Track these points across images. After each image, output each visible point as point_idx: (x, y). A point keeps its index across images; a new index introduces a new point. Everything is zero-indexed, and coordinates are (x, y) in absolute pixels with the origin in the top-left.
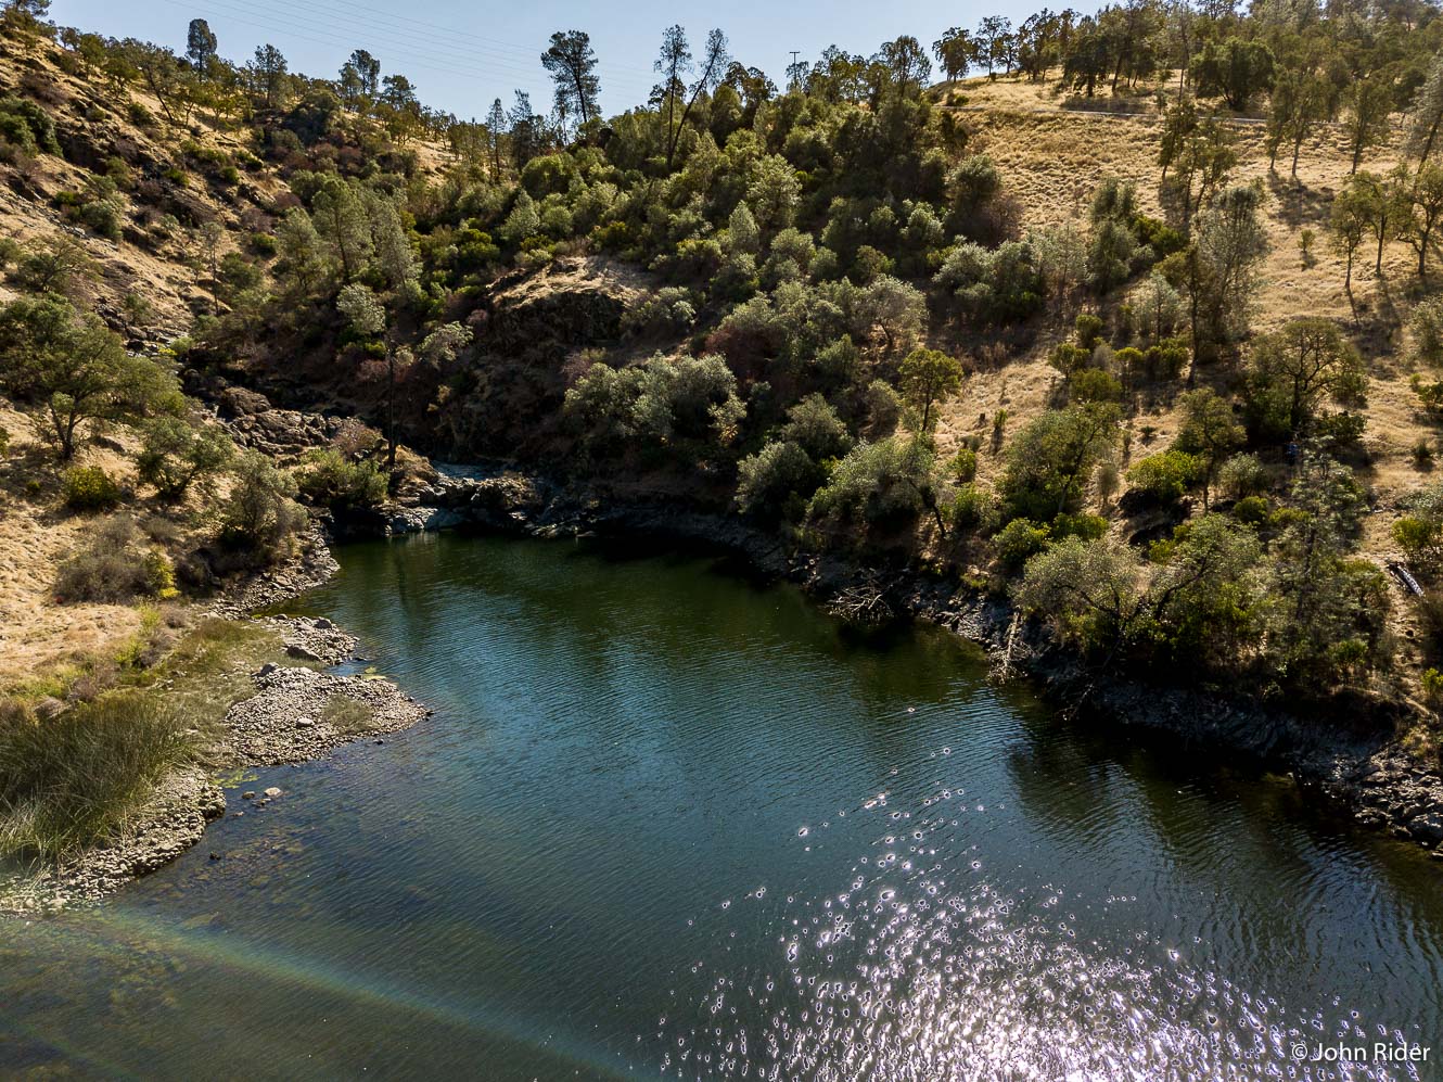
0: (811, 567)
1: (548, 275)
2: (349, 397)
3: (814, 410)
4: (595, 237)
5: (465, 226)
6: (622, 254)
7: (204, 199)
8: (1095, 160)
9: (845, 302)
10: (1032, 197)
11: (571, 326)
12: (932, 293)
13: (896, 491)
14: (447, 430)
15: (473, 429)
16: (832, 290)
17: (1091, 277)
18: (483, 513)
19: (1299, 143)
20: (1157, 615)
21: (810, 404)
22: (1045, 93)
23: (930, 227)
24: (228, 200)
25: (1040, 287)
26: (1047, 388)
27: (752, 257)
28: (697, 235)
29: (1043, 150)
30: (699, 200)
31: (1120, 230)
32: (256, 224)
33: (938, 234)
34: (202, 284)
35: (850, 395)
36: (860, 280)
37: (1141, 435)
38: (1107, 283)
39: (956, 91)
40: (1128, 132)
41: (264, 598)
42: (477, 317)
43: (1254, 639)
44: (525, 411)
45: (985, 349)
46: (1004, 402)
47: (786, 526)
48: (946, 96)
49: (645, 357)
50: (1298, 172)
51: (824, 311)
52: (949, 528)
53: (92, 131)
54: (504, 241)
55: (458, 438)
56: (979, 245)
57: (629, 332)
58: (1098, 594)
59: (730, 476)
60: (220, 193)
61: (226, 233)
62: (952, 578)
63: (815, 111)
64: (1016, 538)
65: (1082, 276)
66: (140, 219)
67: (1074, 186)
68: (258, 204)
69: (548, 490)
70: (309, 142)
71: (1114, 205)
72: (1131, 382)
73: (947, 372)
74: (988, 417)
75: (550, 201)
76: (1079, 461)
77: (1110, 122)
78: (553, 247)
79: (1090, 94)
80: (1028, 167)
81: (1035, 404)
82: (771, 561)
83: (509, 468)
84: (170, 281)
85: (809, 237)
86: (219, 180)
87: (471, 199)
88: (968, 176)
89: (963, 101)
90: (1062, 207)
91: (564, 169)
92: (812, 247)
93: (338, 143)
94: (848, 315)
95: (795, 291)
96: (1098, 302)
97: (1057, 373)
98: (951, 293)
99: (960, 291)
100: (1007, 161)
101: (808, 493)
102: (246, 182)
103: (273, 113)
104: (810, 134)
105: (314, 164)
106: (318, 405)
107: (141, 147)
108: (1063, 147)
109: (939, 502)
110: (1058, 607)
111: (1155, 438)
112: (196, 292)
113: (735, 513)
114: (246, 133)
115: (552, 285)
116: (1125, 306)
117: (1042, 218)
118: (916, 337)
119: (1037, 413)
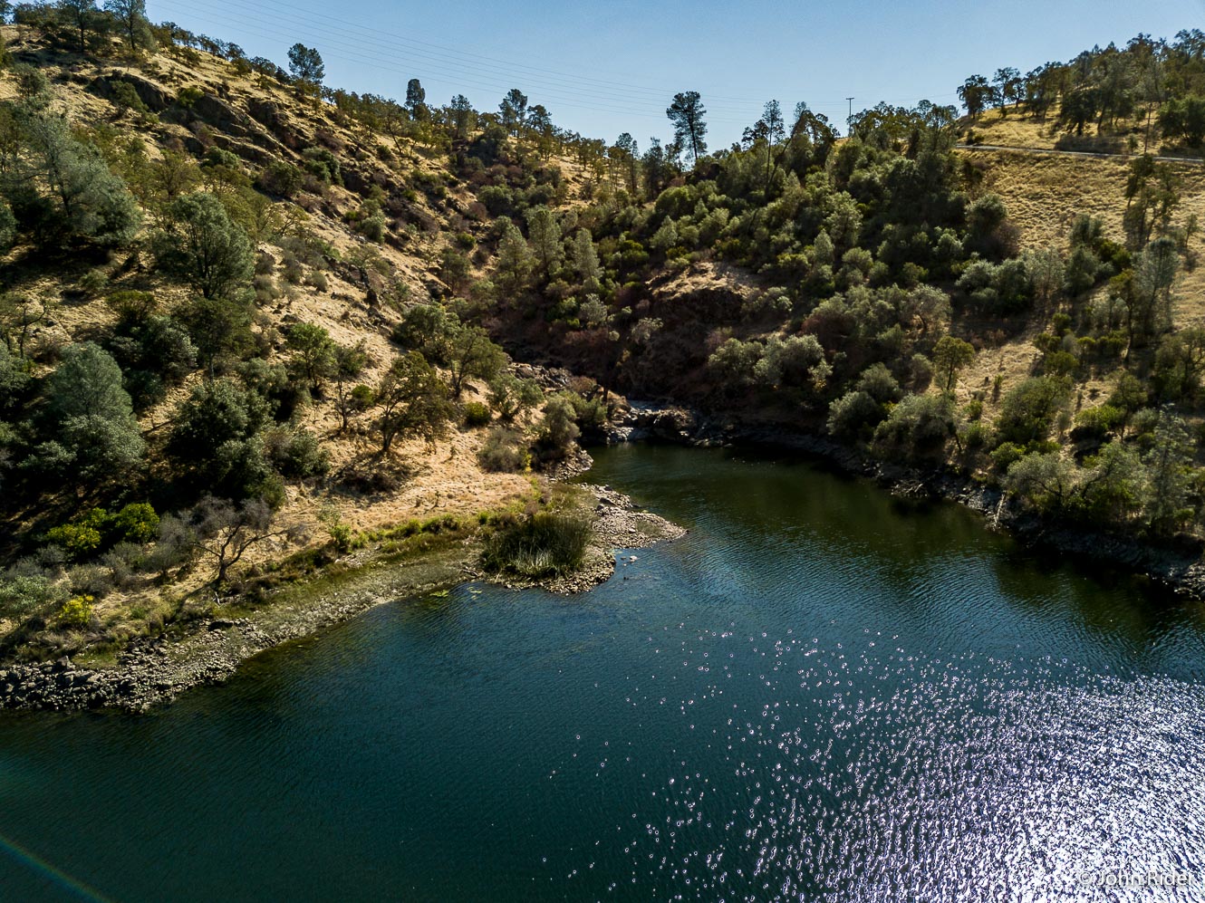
0: (878, 468)
1: (689, 276)
2: (558, 354)
3: (879, 373)
4: (716, 248)
5: (623, 236)
6: (738, 261)
7: (426, 210)
8: (1078, 191)
9: (896, 302)
10: (1029, 220)
11: (707, 311)
12: (955, 294)
13: (932, 424)
14: (628, 379)
15: (645, 378)
16: (887, 293)
17: (1067, 285)
18: (661, 432)
20: (1083, 495)
21: (876, 369)
22: (1045, 131)
23: (954, 246)
24: (441, 210)
25: (1030, 291)
26: (1030, 361)
27: (830, 267)
28: (790, 250)
29: (1039, 183)
30: (790, 225)
31: (1089, 254)
32: (459, 226)
33: (959, 251)
34: (431, 270)
35: (900, 363)
36: (906, 284)
37: (1089, 394)
38: (1078, 290)
39: (974, 129)
40: (1105, 169)
41: (565, 475)
42: (643, 305)
43: (1135, 508)
44: (678, 367)
45: (990, 333)
46: (1001, 369)
47: (860, 443)
48: (966, 133)
49: (760, 334)
51: (882, 307)
52: (964, 447)
53: (360, 168)
54: (652, 250)
55: (636, 384)
56: (989, 261)
57: (748, 316)
58: (1049, 483)
59: (823, 411)
60: (436, 205)
61: (441, 233)
62: (965, 476)
63: (871, 157)
64: (1005, 454)
65: (1061, 283)
66: (393, 227)
67: (1061, 212)
68: (459, 211)
69: (699, 418)
70: (488, 163)
71: (1086, 234)
72: (1086, 359)
73: (963, 351)
74: (990, 379)
75: (683, 221)
76: (1045, 410)
77: (1092, 161)
78: (689, 256)
79: (1080, 132)
80: (1027, 197)
81: (1022, 372)
82: (850, 465)
83: (671, 403)
84: (414, 269)
85: (868, 252)
86: (434, 197)
87: (624, 217)
88: (983, 210)
89: (980, 139)
90: (1050, 228)
91: (690, 196)
92: (871, 259)
93: (508, 164)
94: (897, 310)
95: (860, 291)
96: (1072, 302)
97: (1038, 351)
98: (969, 294)
99: (974, 294)
100: (1011, 192)
101: (875, 422)
102: (450, 196)
103: (461, 143)
104: (867, 175)
105: (491, 179)
106: (538, 360)
107: (388, 176)
108: (1054, 182)
109: (958, 431)
110: (1027, 491)
111: (1098, 396)
112: (430, 277)
113: (826, 434)
114: (445, 158)
115: (693, 283)
116: (1087, 308)
117: (1036, 236)
118: (943, 324)
119: (1022, 379)
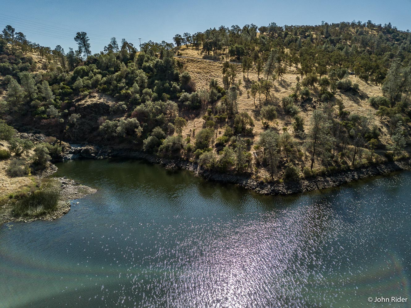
0: (161, 161)
1: (89, 98)
2: (38, 129)
3: (158, 130)
4: (98, 88)
5: (61, 84)
6: (107, 93)
8: (210, 72)
9: (161, 106)
10: (198, 80)
11: (97, 111)
12: (179, 103)
13: (176, 145)
14: (69, 136)
15: (76, 136)
16: (158, 103)
17: (210, 100)
18: (84, 155)
19: (248, 70)
20: (220, 163)
21: (157, 128)
22: (199, 53)
23: (177, 88)
25: (200, 102)
26: (202, 124)
27: (139, 95)
28: (125, 89)
29: (199, 69)
30: (124, 80)
31: (215, 91)
33: (179, 90)
35: (164, 126)
36: (163, 100)
37: (219, 133)
38: (213, 102)
39: (179, 51)
40: (216, 65)
41: (46, 175)
42: (72, 109)
43: (233, 165)
44: (88, 131)
45: (190, 115)
46: (194, 127)
47: (154, 153)
48: (177, 52)
49: (117, 118)
50: (249, 76)
51: (157, 108)
52: (186, 152)
54: (74, 89)
55: (72, 138)
56: (187, 93)
57: (112, 112)
58: (211, 160)
59: (141, 143)
62: (187, 161)
63: (148, 58)
64: (198, 153)
65: (208, 99)
67: (206, 78)
69: (98, 149)
71: (214, 85)
72: (217, 122)
73: (183, 121)
74: (192, 130)
75: (85, 79)
76: (208, 138)
77: (213, 63)
78: (88, 91)
79: (209, 54)
80: (196, 73)
81: (200, 127)
82: (152, 160)
83: (87, 144)
85: (151, 90)
87: (61, 77)
88: (184, 77)
89: (181, 54)
90: (204, 83)
91: (86, 70)
92: (152, 92)
93: (8, 55)
94: (162, 109)
95: (149, 103)
96: (212, 105)
97: (204, 121)
98: (183, 103)
100: (192, 71)
101: (158, 146)
104: (148, 64)
105: (1, 61)
108: (203, 68)
109: (184, 147)
110: (205, 163)
111: (221, 133)
113: (143, 151)
115: (91, 101)
116: (216, 107)
117: (200, 85)
118: (176, 113)
119: (201, 129)
